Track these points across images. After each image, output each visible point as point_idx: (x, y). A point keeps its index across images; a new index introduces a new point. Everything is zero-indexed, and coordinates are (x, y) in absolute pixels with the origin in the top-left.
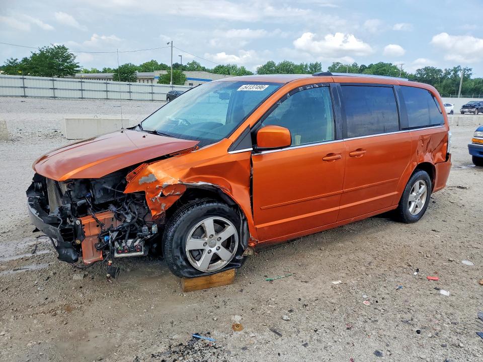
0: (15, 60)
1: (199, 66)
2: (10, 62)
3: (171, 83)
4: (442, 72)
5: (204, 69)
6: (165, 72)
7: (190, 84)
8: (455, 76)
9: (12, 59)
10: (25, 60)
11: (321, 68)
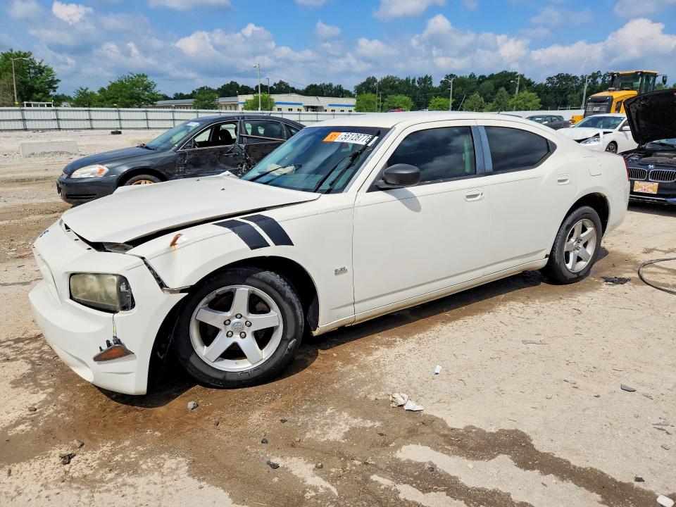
0: (85, 90)
1: (287, 87)
2: (81, 93)
3: (260, 109)
4: (578, 80)
5: (293, 91)
6: (250, 97)
7: (278, 109)
8: (594, 84)
9: (82, 89)
10: (102, 90)
11: (431, 83)
